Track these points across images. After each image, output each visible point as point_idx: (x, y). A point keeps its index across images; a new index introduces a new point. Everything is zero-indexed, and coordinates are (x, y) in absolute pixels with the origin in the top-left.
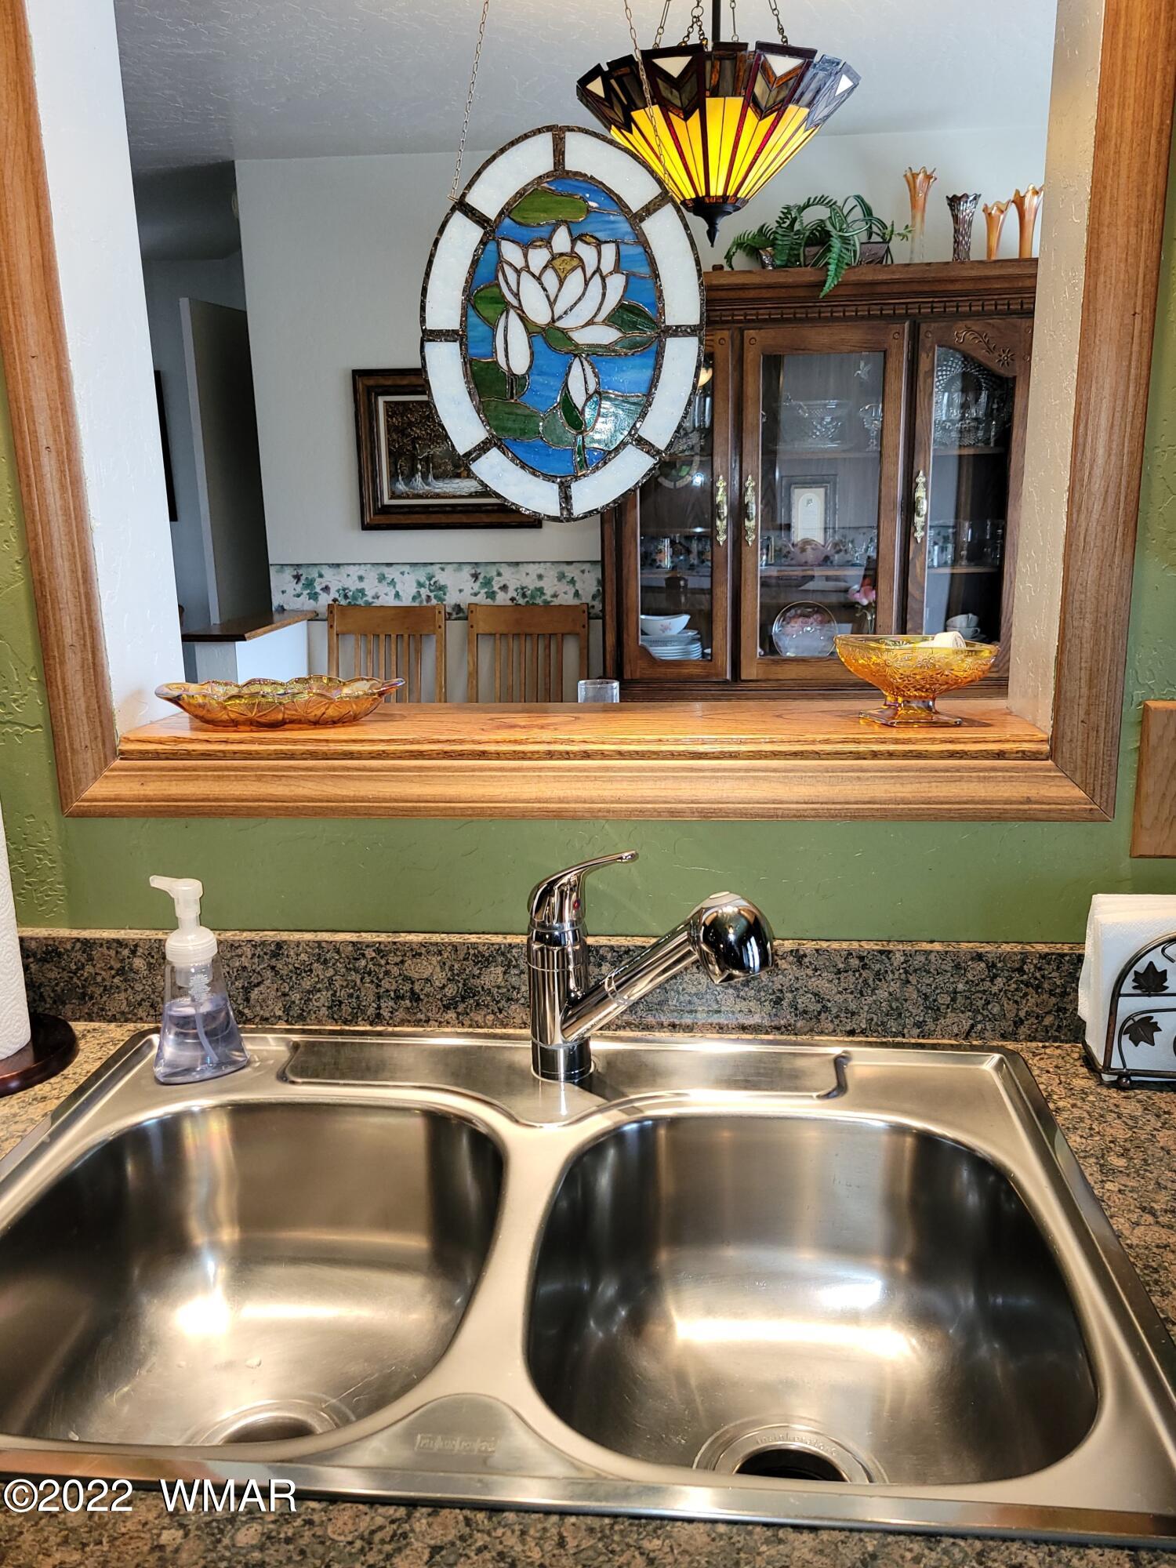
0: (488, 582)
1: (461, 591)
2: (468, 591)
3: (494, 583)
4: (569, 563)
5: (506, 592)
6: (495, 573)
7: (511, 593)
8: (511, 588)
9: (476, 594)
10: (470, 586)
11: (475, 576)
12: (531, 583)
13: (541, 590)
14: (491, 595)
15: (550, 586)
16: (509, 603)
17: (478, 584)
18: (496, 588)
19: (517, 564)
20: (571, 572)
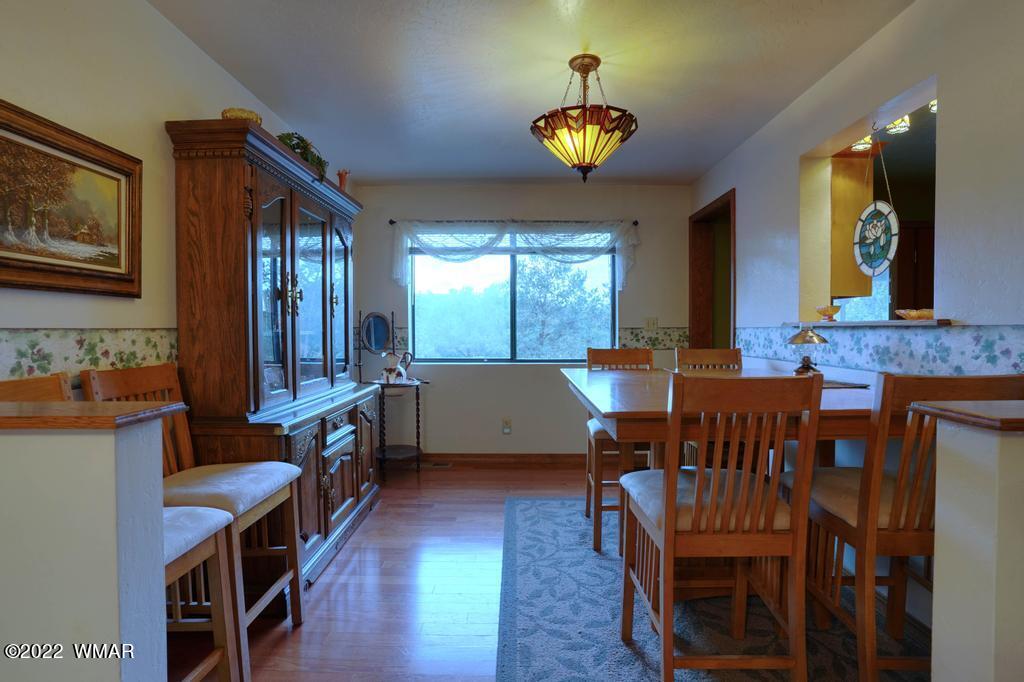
0: (92, 349)
1: (66, 359)
2: (73, 359)
3: (97, 349)
4: (153, 330)
5: (107, 358)
6: (98, 340)
7: (112, 358)
8: (112, 353)
9: (81, 362)
10: (75, 353)
11: (81, 343)
12: (127, 348)
13: (133, 354)
14: (95, 361)
15: (141, 350)
16: (110, 368)
17: (83, 350)
18: (99, 355)
19: (117, 330)
20: (155, 337)
